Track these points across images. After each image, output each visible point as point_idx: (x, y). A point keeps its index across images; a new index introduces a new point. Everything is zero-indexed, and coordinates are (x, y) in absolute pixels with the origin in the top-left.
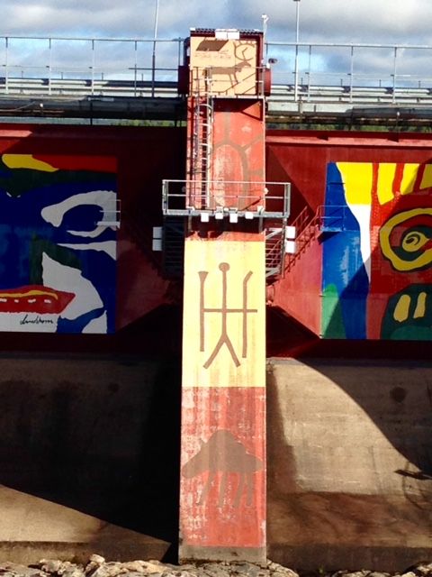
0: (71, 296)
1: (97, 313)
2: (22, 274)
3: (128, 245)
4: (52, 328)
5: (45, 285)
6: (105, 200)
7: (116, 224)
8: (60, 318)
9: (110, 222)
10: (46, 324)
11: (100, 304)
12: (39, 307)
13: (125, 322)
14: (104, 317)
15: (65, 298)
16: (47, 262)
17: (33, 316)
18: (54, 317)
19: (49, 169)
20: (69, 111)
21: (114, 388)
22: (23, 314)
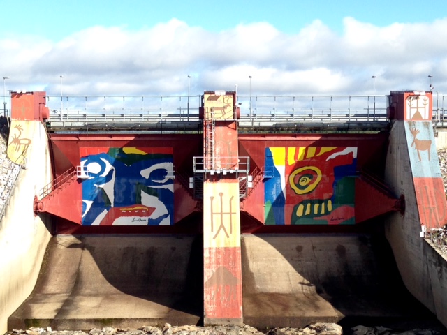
0: (154, 209)
1: (166, 216)
2: (132, 199)
3: (179, 186)
4: (146, 223)
5: (143, 204)
6: (168, 166)
7: (173, 177)
8: (149, 219)
9: (170, 176)
10: (143, 221)
11: (167, 212)
12: (140, 214)
13: (178, 220)
14: (169, 217)
15: (151, 210)
16: (143, 194)
17: (137, 218)
18: (147, 218)
19: (143, 153)
20: (151, 129)
21: (174, 249)
22: (133, 218)
